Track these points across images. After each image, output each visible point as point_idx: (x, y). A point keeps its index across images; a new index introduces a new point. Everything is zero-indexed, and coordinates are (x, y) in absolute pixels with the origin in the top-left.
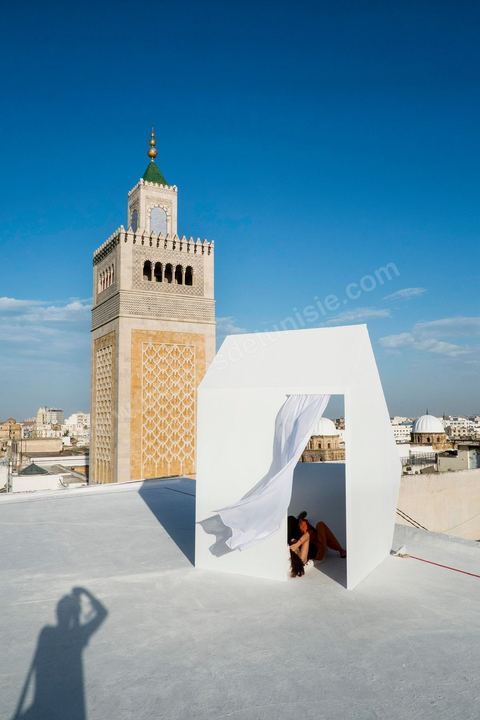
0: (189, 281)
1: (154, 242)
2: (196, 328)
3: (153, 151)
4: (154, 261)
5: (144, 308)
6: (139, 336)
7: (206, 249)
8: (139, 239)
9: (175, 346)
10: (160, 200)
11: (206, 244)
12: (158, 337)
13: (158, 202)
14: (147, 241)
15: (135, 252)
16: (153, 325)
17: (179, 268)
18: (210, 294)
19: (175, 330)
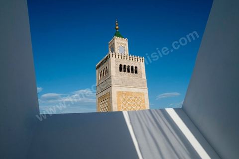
0: (136, 72)
1: (123, 57)
2: (141, 91)
3: (117, 27)
4: (123, 65)
5: (120, 82)
6: (119, 93)
7: (141, 60)
8: (117, 56)
9: (133, 98)
10: (122, 43)
11: (141, 58)
12: (127, 94)
13: (121, 44)
14: (120, 57)
15: (116, 61)
16: (124, 89)
17: (132, 67)
18: (144, 77)
19: (133, 91)
